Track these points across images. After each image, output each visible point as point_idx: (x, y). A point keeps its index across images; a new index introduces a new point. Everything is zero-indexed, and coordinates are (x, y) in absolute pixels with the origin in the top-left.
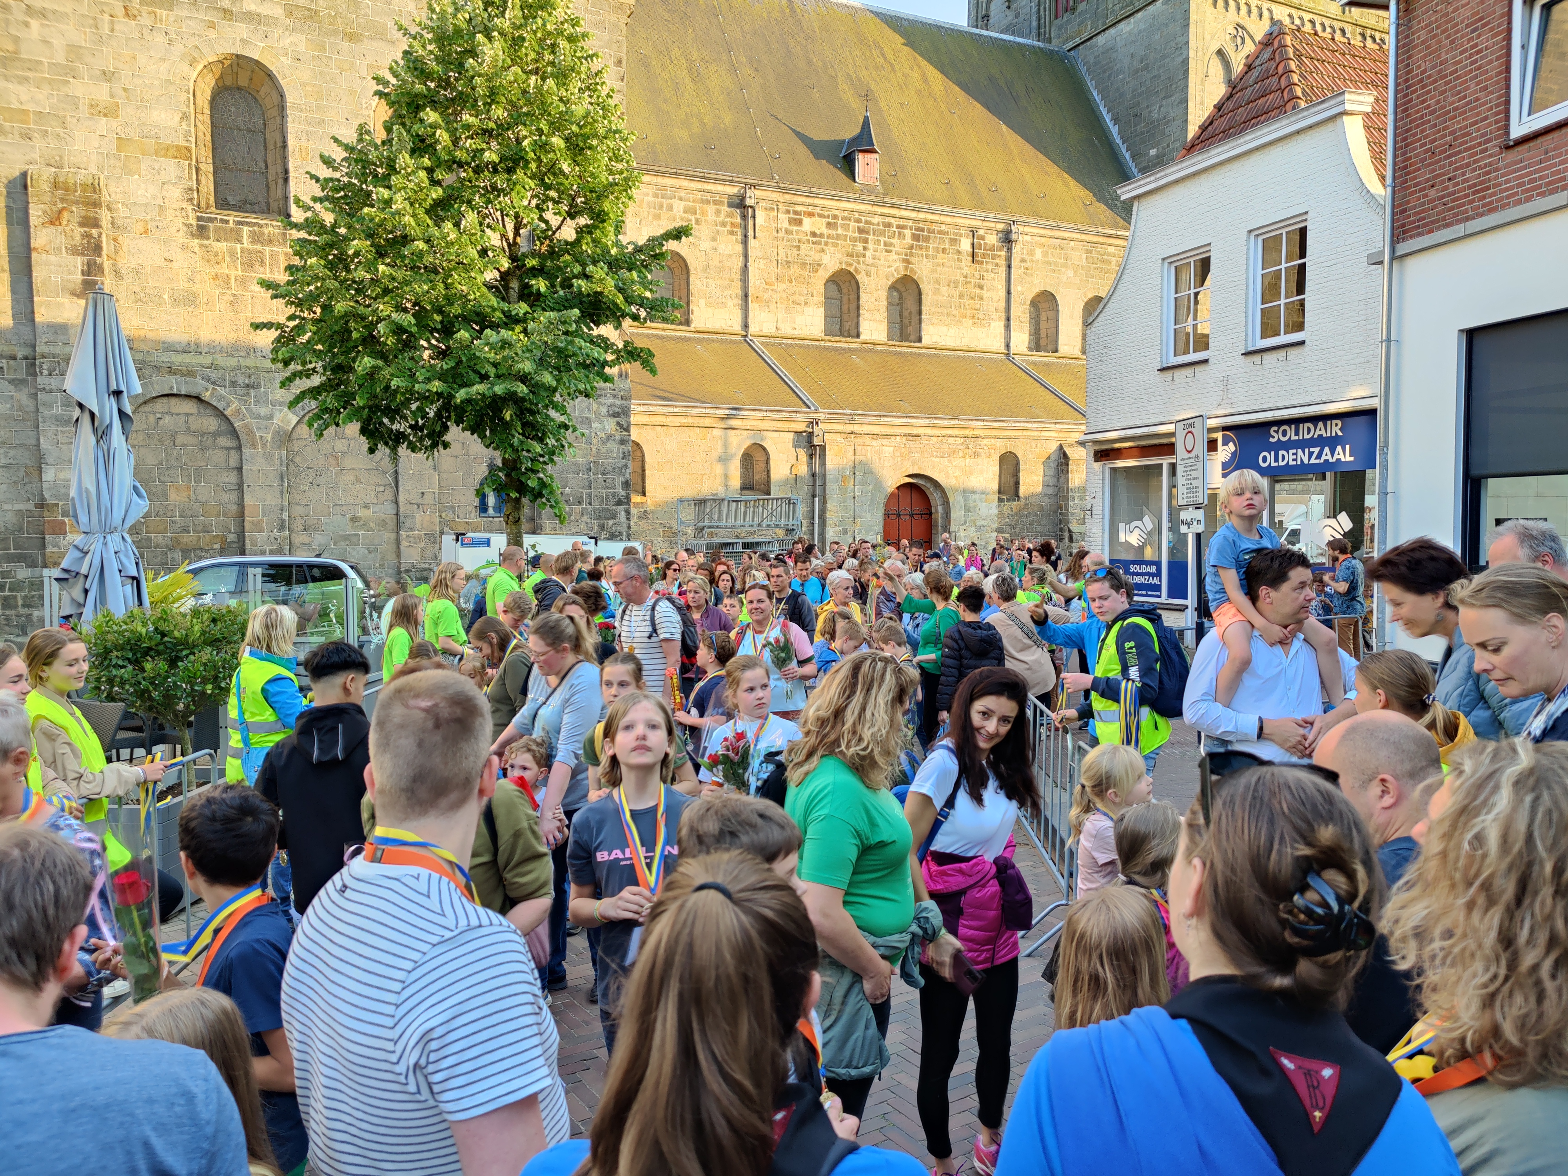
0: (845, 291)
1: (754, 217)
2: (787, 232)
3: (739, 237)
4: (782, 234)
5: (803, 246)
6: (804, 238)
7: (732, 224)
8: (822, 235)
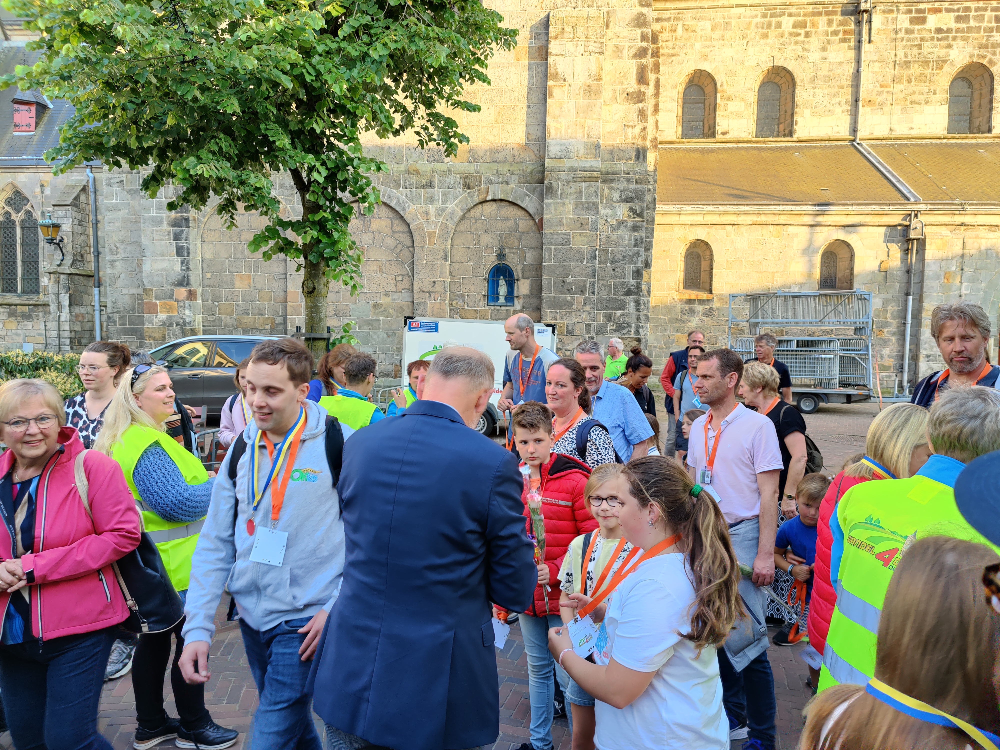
0: (976, 86)
1: (870, 21)
2: (908, 31)
3: (852, 44)
4: (899, 36)
5: (926, 44)
6: (926, 35)
7: (845, 32)
8: (949, 30)
